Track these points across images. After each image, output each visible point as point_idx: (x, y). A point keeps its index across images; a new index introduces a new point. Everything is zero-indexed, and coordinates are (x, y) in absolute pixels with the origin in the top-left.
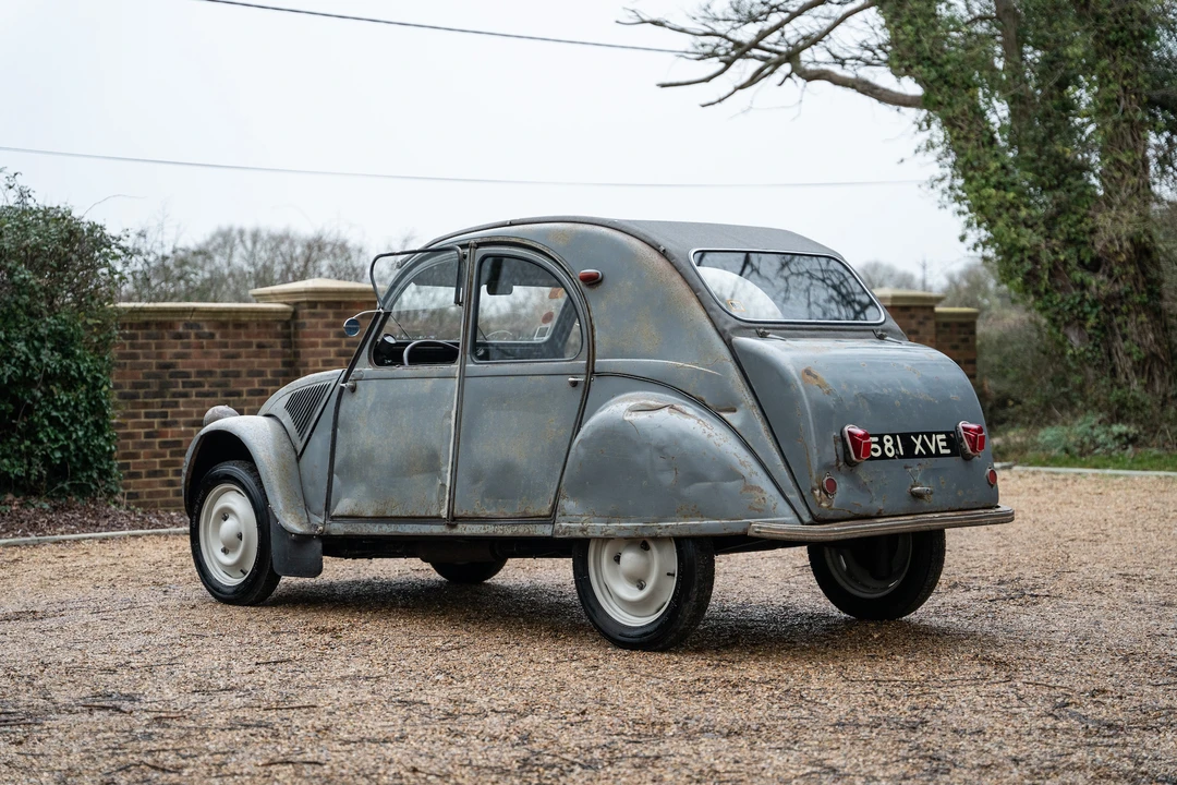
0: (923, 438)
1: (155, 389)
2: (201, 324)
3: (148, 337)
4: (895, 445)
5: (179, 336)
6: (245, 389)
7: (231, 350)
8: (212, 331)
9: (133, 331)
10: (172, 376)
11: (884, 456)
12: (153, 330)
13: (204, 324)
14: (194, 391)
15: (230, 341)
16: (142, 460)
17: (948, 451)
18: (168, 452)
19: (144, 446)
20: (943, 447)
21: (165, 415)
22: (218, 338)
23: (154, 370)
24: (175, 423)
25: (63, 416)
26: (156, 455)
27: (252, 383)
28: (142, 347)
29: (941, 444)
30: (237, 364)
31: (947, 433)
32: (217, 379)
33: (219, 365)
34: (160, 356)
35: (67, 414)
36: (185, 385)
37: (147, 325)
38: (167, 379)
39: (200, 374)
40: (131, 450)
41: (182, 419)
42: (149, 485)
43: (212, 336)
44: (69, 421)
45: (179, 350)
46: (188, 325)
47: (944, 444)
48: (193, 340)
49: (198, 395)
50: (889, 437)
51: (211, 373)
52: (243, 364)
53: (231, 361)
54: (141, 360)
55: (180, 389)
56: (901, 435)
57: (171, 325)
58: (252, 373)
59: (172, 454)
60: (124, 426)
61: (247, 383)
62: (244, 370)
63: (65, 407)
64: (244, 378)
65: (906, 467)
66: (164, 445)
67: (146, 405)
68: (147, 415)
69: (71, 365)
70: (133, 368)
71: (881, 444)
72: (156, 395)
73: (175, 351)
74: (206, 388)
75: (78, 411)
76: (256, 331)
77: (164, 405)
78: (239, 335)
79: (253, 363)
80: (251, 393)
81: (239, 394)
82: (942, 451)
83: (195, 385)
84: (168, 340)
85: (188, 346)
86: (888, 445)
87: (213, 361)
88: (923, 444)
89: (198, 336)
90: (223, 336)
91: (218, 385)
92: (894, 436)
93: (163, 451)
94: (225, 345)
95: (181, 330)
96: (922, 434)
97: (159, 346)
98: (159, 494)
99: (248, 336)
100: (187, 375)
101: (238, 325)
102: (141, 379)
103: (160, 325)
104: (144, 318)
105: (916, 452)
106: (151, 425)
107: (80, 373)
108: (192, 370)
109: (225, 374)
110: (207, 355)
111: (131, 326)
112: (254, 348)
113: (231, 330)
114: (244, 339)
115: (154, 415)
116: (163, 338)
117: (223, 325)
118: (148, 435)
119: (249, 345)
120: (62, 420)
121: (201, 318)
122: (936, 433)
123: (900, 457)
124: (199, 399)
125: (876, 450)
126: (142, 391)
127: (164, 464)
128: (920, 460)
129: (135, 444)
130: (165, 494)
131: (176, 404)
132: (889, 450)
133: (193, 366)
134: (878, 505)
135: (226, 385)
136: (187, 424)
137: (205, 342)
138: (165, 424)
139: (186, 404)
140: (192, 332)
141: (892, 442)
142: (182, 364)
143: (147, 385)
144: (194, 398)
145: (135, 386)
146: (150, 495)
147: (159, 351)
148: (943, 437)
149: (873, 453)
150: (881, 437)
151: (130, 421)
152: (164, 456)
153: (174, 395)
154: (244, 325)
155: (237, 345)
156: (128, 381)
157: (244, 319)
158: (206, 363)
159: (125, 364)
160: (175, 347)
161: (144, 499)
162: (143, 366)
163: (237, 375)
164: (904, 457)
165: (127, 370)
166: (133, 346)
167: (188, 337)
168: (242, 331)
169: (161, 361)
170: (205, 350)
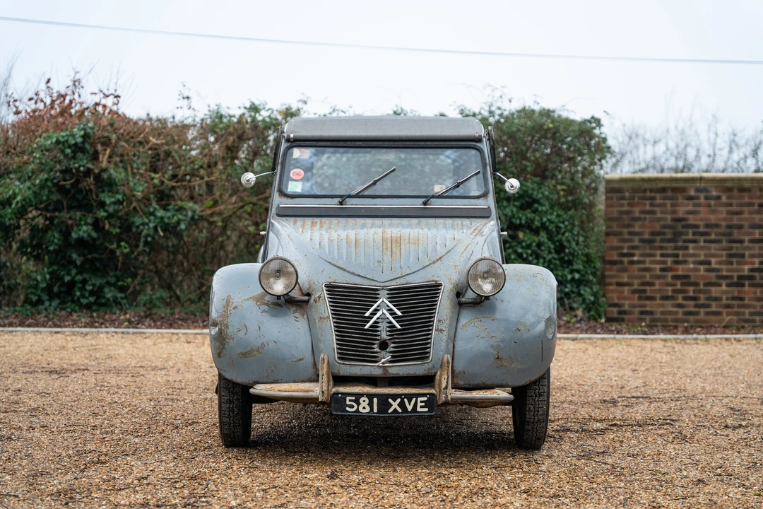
1: (669, 236)
2: (709, 189)
3: (665, 198)
5: (691, 198)
6: (747, 238)
7: (735, 208)
8: (719, 194)
9: (653, 194)
10: (683, 227)
12: (669, 194)
13: (713, 189)
14: (702, 239)
15: (734, 202)
16: (657, 287)
18: (679, 283)
19: (658, 277)
21: (677, 256)
22: (724, 199)
23: (669, 222)
24: (685, 262)
25: (527, 253)
26: (668, 285)
27: (753, 234)
28: (659, 205)
30: (740, 220)
32: (723, 230)
33: (724, 220)
34: (674, 212)
35: (529, 252)
36: (694, 234)
37: (664, 190)
38: (680, 229)
39: (707, 226)
40: (648, 279)
41: (691, 259)
42: (662, 306)
43: (719, 198)
44: (534, 256)
45: (690, 208)
46: (698, 190)
48: (702, 200)
49: (705, 241)
51: (717, 226)
52: (746, 219)
53: (735, 217)
54: (659, 215)
55: (690, 237)
57: (684, 190)
58: (753, 226)
59: (682, 284)
60: (643, 262)
61: (748, 234)
62: (746, 224)
63: (529, 246)
64: (746, 229)
66: (675, 277)
67: (661, 248)
68: (662, 255)
69: (535, 218)
70: (652, 221)
72: (669, 241)
73: (687, 209)
74: (713, 237)
75: (542, 251)
76: (758, 193)
77: (676, 248)
78: (742, 197)
79: (754, 218)
80: (752, 241)
81: (741, 242)
83: (702, 234)
84: (680, 200)
85: (698, 205)
87: (720, 216)
89: (706, 198)
90: (728, 198)
91: (724, 235)
93: (674, 282)
94: (731, 205)
95: (692, 193)
97: (672, 205)
98: (670, 313)
99: (751, 197)
100: (697, 227)
101: (742, 190)
102: (658, 229)
103: (675, 190)
104: (661, 185)
106: (665, 263)
107: (543, 224)
108: (701, 223)
109: (730, 227)
110: (714, 212)
111: (651, 191)
112: (756, 207)
113: (735, 193)
114: (747, 200)
115: (668, 256)
116: (677, 199)
117: (729, 190)
118: (662, 270)
119: (751, 205)
120: (525, 256)
121: (710, 185)
124: (707, 244)
126: (658, 238)
127: (674, 291)
129: (651, 277)
130: (676, 313)
131: (686, 248)
133: (701, 220)
135: (730, 234)
136: (695, 263)
137: (712, 202)
138: (677, 262)
139: (694, 248)
140: (702, 195)
142: (692, 220)
143: (664, 234)
144: (702, 244)
145: (653, 234)
146: (663, 313)
147: (673, 208)
151: (648, 259)
152: (675, 285)
153: (685, 241)
154: (748, 190)
155: (741, 205)
156: (648, 230)
157: (747, 185)
158: (713, 218)
159: (645, 218)
160: (688, 205)
161: (658, 316)
162: (659, 220)
163: (740, 227)
165: (647, 222)
166: (652, 205)
167: (698, 198)
168: (746, 194)
169: (675, 216)
170: (713, 208)
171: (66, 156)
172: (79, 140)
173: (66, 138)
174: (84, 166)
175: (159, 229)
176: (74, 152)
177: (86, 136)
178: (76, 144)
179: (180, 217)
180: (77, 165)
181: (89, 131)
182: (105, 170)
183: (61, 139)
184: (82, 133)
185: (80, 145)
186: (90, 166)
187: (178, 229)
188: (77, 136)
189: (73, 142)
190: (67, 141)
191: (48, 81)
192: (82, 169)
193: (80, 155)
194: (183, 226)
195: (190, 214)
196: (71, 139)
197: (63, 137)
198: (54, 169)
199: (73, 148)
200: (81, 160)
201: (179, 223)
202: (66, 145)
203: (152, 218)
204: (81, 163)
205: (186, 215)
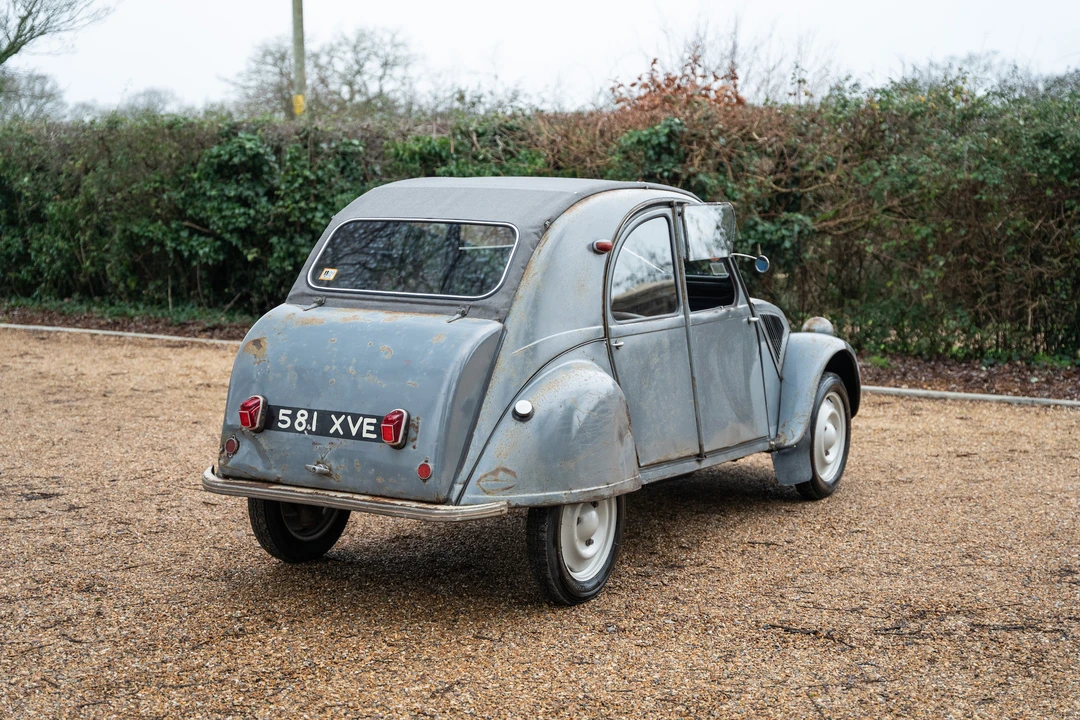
0: (346, 419)
4: (309, 421)
11: (292, 429)
17: (374, 436)
20: (368, 431)
29: (366, 427)
31: (379, 419)
47: (372, 428)
50: (305, 413)
56: (319, 412)
65: (314, 444)
71: (293, 417)
82: (365, 435)
86: (300, 419)
88: (344, 425)
92: (311, 412)
96: (347, 414)
105: (332, 431)
122: (365, 416)
123: (310, 432)
125: (284, 422)
128: (334, 440)
132: (300, 424)
134: (275, 472)
141: (306, 417)
148: (374, 421)
149: (280, 425)
150: (295, 411)
164: (316, 433)
171: (648, 159)
172: (663, 139)
173: (648, 137)
174: (668, 170)
175: (759, 246)
176: (659, 155)
177: (671, 135)
178: (659, 144)
179: (784, 232)
180: (660, 170)
181: (675, 128)
182: (694, 175)
183: (643, 139)
184: (666, 131)
185: (665, 145)
186: (676, 170)
187: (783, 247)
188: (661, 134)
189: (656, 142)
190: (649, 141)
191: (655, 62)
192: (666, 174)
193: (665, 157)
194: (787, 244)
195: (797, 228)
196: (654, 137)
197: (646, 136)
198: (637, 174)
199: (657, 149)
200: (666, 163)
201: (783, 238)
202: (649, 145)
203: (752, 233)
204: (666, 167)
205: (792, 230)
